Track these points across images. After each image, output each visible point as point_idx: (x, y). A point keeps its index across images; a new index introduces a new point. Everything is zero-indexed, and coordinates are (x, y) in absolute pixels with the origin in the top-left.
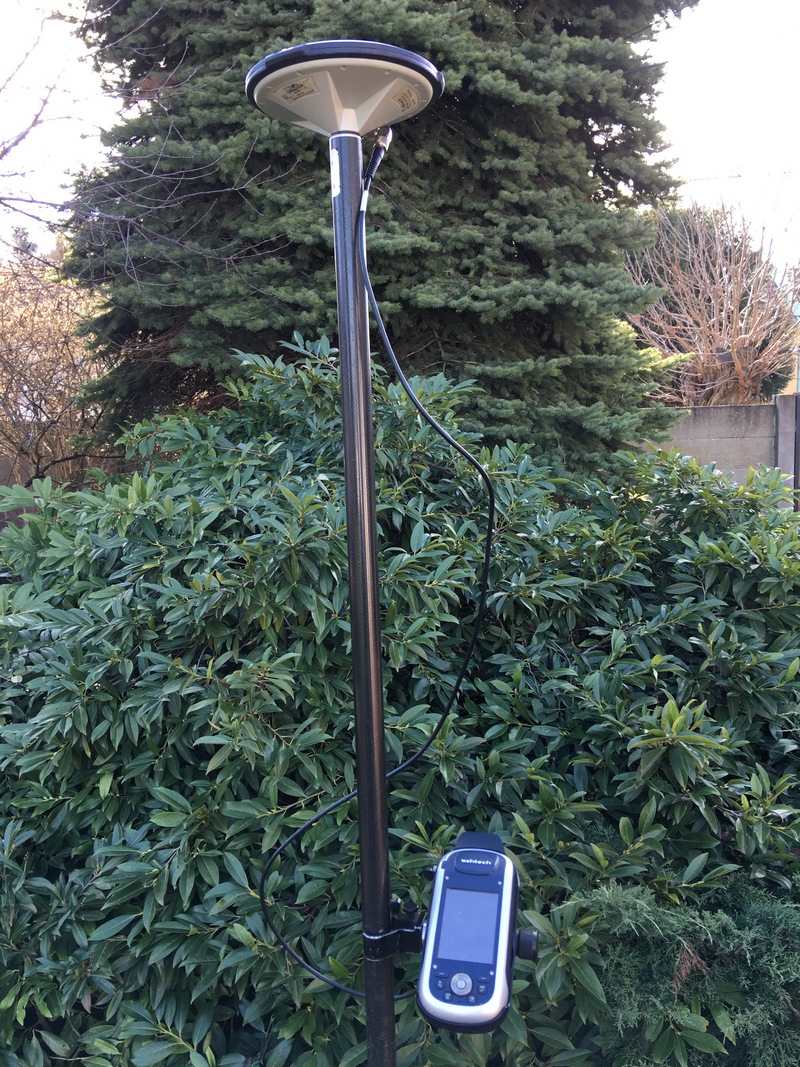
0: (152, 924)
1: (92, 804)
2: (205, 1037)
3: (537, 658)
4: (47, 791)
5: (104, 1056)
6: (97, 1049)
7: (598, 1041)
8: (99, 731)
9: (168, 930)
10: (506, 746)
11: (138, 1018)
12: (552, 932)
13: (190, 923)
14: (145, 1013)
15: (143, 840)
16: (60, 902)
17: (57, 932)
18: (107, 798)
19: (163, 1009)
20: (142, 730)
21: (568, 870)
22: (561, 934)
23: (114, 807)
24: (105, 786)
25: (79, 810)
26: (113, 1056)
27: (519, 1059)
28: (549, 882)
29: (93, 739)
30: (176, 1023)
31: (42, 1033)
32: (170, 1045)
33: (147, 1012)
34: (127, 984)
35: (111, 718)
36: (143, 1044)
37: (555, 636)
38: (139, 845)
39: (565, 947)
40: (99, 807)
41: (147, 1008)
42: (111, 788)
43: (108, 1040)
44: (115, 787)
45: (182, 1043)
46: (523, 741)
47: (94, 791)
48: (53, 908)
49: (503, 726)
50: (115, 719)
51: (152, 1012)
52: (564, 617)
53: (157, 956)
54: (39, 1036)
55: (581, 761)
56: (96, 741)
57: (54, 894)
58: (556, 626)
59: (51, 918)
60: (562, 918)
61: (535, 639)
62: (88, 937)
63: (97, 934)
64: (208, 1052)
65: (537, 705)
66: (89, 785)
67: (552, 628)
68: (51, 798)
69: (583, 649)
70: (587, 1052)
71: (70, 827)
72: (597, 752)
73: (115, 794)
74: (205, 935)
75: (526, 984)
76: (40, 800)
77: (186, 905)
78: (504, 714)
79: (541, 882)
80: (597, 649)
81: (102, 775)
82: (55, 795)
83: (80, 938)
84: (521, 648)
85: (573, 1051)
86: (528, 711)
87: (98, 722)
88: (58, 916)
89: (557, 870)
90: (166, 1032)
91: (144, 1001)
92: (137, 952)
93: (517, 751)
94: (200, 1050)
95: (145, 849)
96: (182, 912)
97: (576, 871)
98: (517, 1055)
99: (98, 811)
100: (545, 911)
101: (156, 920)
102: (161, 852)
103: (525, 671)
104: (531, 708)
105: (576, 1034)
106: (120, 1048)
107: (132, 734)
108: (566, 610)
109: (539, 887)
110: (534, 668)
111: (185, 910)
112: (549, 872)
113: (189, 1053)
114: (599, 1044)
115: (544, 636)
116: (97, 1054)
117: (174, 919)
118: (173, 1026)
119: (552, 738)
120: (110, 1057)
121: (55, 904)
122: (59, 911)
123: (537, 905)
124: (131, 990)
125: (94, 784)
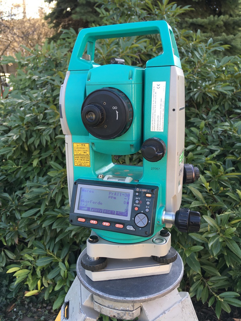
0: (44, 212)
1: (30, 169)
2: (65, 257)
3: (211, 120)
4: (14, 164)
5: (29, 261)
6: (26, 258)
7: (231, 273)
8: (31, 141)
9: (51, 214)
10: (195, 153)
11: (40, 248)
12: (216, 225)
13: (59, 213)
14: (42, 246)
15: (45, 181)
16: (12, 202)
17: (8, 213)
18: (35, 167)
19: (49, 245)
20: (47, 141)
21: (224, 201)
22: (220, 227)
23: (38, 171)
24: (35, 163)
25: (25, 171)
26: (32, 261)
27: (195, 278)
28: (215, 205)
29: (28, 144)
30: (54, 251)
31: (6, 250)
32: (51, 259)
33: (43, 246)
34: (36, 234)
35: (35, 136)
36: (42, 257)
37: (219, 112)
38: (43, 183)
39: (222, 233)
40: (33, 170)
41: (43, 244)
42: (37, 164)
43: (30, 255)
44: (39, 163)
45: (56, 258)
46: (203, 151)
47: (32, 164)
48: (9, 205)
49: (194, 145)
50: (36, 137)
51: (45, 246)
52: (224, 105)
53: (45, 224)
54: (4, 252)
55: (230, 158)
56: (30, 145)
57: (10, 199)
58: (220, 109)
59: (8, 208)
60: (221, 220)
61: (210, 114)
62: (21, 215)
63: (24, 215)
64: (66, 262)
65: (210, 138)
66: (29, 162)
67: (218, 109)
68: (16, 166)
69: (232, 118)
70: (226, 277)
71: (22, 177)
72: (237, 155)
73: (39, 166)
74: (65, 218)
75: (202, 248)
76: (12, 167)
77: (58, 205)
78: (195, 141)
79: (211, 205)
80: (237, 118)
81: (34, 159)
82: (18, 165)
83: (18, 216)
84: (204, 116)
85: (220, 277)
86: (206, 141)
87: (31, 138)
88: (11, 207)
89: (219, 200)
90: (50, 254)
91: (42, 241)
92: (39, 222)
93: (201, 154)
94: (63, 262)
95: (45, 185)
96: (57, 208)
97: (227, 201)
98: (195, 276)
99: (32, 172)
100: (213, 217)
101: (46, 210)
102: (51, 186)
103: (205, 125)
104: (207, 139)
105: (221, 269)
106: (34, 258)
107: (43, 142)
108: (225, 102)
109: (209, 207)
110: (209, 124)
111: (58, 207)
112: (215, 200)
113: (58, 262)
114: (231, 274)
115: (214, 112)
116: (26, 259)
117: (54, 211)
118: (53, 251)
119: (217, 151)
120: (31, 261)
121: (10, 203)
122: (11, 206)
123: (209, 214)
124: (37, 237)
125: (31, 162)
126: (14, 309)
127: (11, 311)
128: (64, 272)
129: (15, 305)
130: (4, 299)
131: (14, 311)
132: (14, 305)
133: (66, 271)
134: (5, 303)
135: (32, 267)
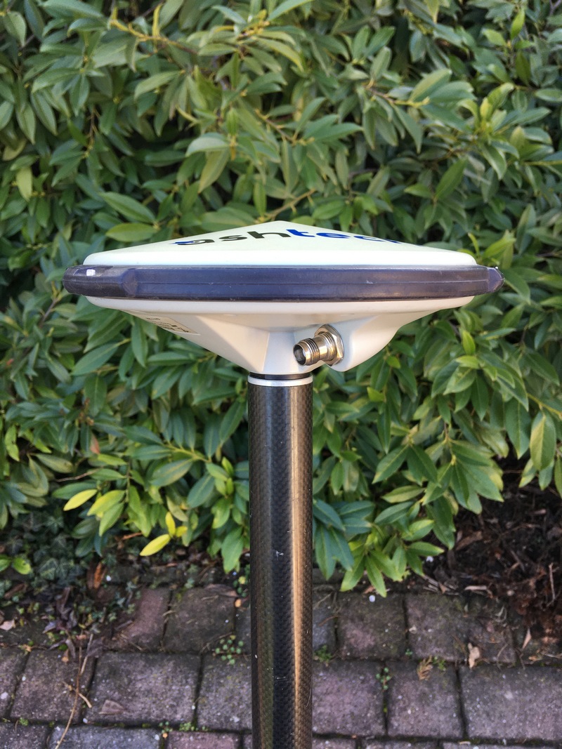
0: (146, 357)
1: (16, 208)
5: (111, 467)
6: (103, 462)
11: (148, 443)
13: (189, 352)
17: (31, 372)
18: (32, 198)
19: (170, 430)
20: (58, 113)
24: (25, 185)
26: (119, 466)
30: (187, 440)
31: (40, 457)
32: (186, 462)
33: (154, 435)
40: (26, 210)
41: (153, 430)
42: (33, 187)
43: (112, 454)
45: (196, 457)
47: (15, 190)
51: (162, 437)
53: (159, 389)
54: (35, 459)
59: (18, 354)
62: (69, 371)
63: (80, 368)
64: (224, 461)
65: (535, 62)
66: (5, 183)
73: (40, 194)
74: (206, 361)
83: (60, 373)
88: (26, 352)
90: (178, 451)
92: (133, 382)
94: (215, 460)
99: (25, 215)
106: (126, 459)
113: (205, 465)
116: (102, 465)
117: (169, 349)
118: (183, 442)
120: (116, 468)
121: (16, 336)
122: (24, 345)
124: (129, 414)
125: (10, 183)
126: (105, 578)
127: (101, 585)
128: (225, 483)
129: (103, 567)
130: (72, 564)
131: (109, 583)
132: (99, 567)
133: (230, 481)
134: (78, 572)
135: (128, 480)
